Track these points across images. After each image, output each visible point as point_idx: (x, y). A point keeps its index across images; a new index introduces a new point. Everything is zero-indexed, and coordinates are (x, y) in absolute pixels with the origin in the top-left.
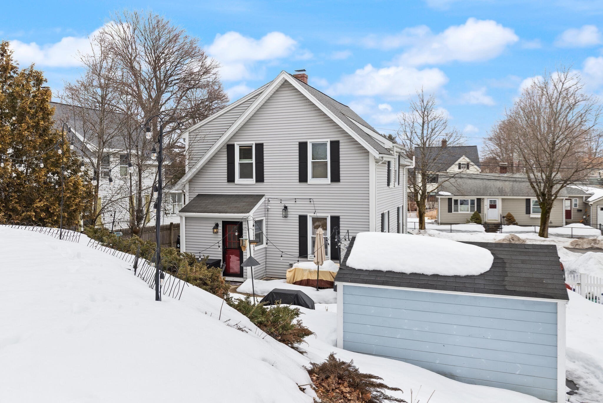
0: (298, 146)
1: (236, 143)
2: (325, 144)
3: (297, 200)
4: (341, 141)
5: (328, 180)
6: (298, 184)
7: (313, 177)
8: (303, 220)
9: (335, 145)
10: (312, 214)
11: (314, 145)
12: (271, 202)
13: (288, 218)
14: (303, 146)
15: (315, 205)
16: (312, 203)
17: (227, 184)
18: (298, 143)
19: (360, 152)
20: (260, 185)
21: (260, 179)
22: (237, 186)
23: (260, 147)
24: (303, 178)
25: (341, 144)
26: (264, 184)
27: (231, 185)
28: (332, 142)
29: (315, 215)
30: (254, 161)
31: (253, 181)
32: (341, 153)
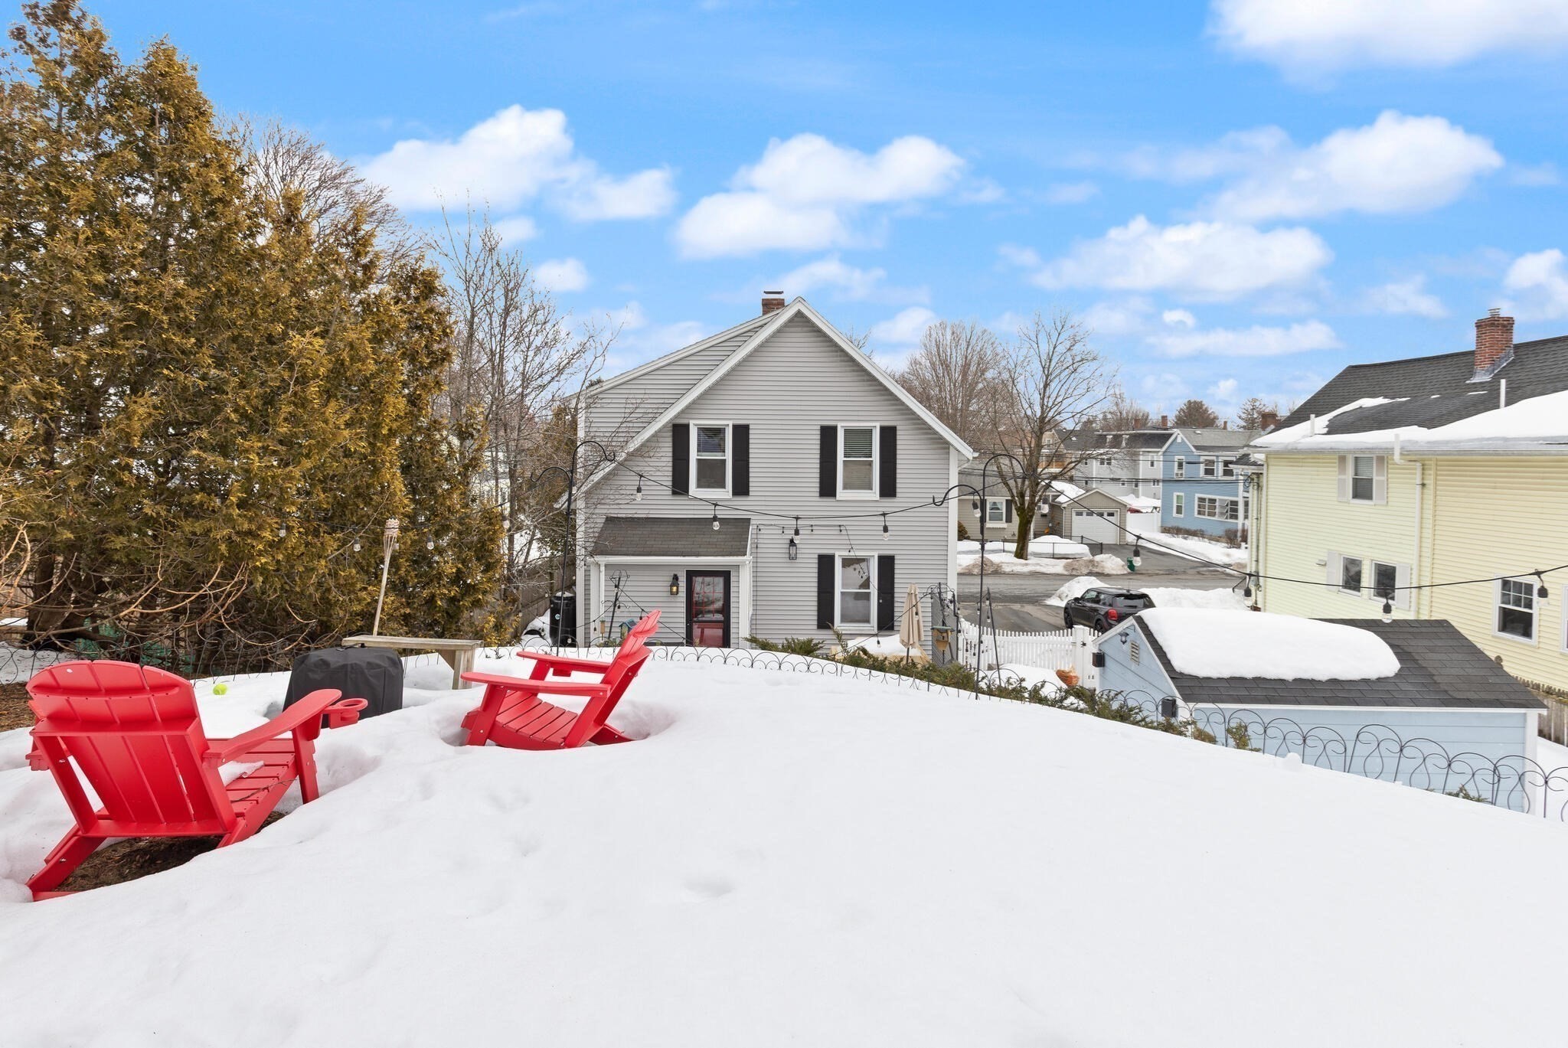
0: (819, 432)
1: (692, 423)
2: (869, 432)
3: (814, 528)
4: (898, 428)
5: (875, 493)
6: (818, 499)
7: (845, 487)
8: (826, 564)
9: (889, 435)
10: (846, 553)
11: (847, 432)
12: (762, 532)
13: (797, 561)
14: (828, 435)
15: (851, 537)
16: (844, 532)
17: (670, 497)
18: (819, 428)
19: (935, 446)
20: (741, 501)
21: (742, 487)
22: (692, 503)
23: (742, 433)
24: (827, 489)
25: (898, 433)
26: (750, 498)
27: (680, 500)
28: (883, 429)
29: (852, 553)
30: (728, 456)
31: (725, 493)
32: (898, 447)
